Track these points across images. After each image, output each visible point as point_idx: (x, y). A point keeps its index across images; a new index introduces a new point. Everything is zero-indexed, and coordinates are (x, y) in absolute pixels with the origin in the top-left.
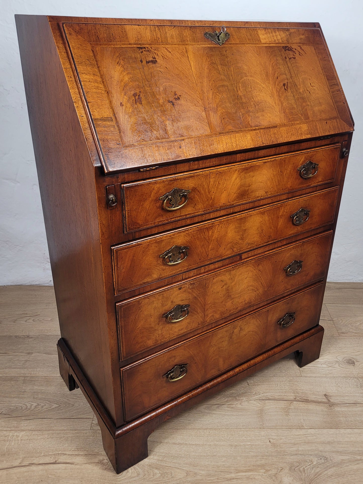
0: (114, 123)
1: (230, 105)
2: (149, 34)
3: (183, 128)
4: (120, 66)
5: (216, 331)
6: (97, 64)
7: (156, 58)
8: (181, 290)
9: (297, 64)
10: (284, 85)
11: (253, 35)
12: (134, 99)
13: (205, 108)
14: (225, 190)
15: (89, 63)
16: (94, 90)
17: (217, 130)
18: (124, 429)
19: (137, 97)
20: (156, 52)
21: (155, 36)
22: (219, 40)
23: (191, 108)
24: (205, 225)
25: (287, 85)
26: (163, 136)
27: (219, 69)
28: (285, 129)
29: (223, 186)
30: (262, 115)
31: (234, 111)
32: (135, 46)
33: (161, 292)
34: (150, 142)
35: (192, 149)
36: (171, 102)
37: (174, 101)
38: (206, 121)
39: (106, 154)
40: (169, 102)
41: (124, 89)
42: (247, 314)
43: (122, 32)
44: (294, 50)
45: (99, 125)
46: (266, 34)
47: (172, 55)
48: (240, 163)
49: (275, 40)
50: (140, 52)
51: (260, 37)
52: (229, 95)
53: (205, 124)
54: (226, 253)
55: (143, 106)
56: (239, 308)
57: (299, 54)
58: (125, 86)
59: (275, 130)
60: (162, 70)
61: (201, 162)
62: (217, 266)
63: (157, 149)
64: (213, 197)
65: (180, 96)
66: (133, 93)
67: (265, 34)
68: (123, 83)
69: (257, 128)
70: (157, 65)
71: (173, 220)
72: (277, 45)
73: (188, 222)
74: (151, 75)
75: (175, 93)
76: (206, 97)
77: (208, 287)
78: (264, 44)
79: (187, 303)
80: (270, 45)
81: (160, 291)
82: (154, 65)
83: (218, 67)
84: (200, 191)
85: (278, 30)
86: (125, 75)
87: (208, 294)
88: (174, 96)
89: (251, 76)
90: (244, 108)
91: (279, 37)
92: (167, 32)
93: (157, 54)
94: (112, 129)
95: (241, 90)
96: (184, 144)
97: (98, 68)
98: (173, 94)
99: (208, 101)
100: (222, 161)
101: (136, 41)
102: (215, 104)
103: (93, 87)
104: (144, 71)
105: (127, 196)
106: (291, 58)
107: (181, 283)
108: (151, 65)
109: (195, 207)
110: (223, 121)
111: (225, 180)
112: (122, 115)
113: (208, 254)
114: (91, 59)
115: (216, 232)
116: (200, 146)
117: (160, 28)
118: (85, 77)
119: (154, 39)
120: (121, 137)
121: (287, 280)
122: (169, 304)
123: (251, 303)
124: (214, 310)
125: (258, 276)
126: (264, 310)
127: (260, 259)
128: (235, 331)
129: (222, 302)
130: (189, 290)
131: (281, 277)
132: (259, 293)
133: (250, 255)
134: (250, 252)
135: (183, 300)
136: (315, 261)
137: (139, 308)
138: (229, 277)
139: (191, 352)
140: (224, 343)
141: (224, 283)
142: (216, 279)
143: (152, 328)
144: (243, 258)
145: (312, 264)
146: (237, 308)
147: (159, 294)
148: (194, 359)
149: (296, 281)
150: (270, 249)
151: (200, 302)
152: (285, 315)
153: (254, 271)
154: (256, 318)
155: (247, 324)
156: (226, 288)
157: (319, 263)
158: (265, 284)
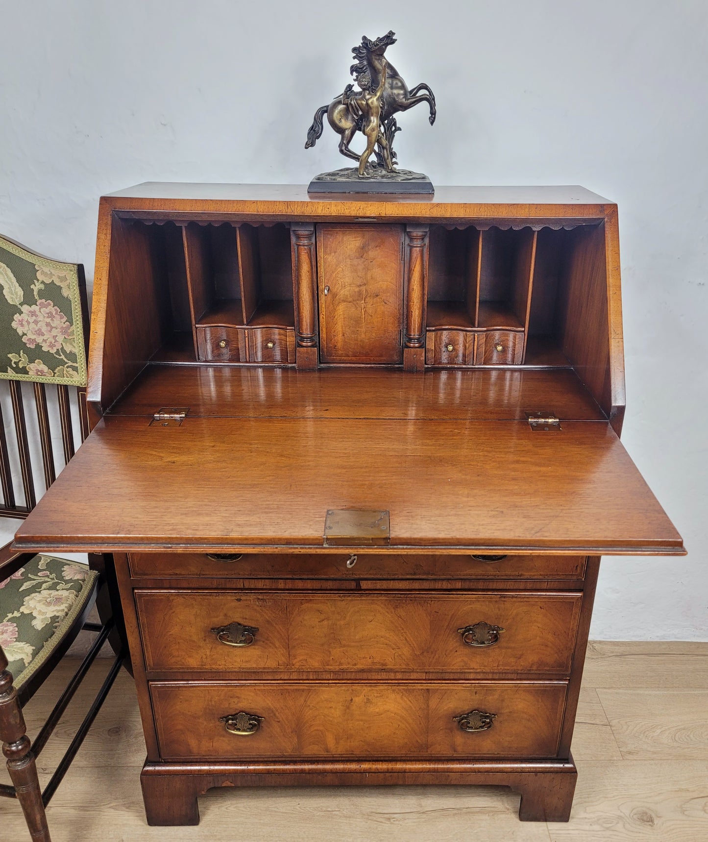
5: (315, 686)
8: (239, 603)
18: (157, 768)
33: (204, 595)
42: (381, 682)
56: (360, 666)
62: (309, 586)
77: (292, 614)
79: (253, 626)
81: (204, 593)
87: (293, 624)
107: (240, 593)
121: (466, 651)
122: (221, 617)
123: (385, 665)
124: (307, 652)
125: (397, 625)
126: (419, 687)
127: (398, 598)
128: (356, 699)
129: (323, 645)
130: (255, 607)
131: (453, 643)
132: (403, 654)
133: (378, 587)
134: (378, 581)
135: (246, 619)
136: (538, 638)
137: (170, 606)
138: (333, 609)
139: (268, 702)
140: (333, 711)
141: (322, 617)
142: (307, 605)
143: (194, 641)
144: (362, 588)
145: (532, 641)
146: (355, 665)
147: (201, 597)
148: (275, 715)
149: (490, 659)
150: (423, 587)
151: (278, 632)
152: (471, 710)
153: (387, 614)
154: (402, 694)
155: (381, 696)
156: (328, 626)
157: (550, 644)
158: (414, 642)
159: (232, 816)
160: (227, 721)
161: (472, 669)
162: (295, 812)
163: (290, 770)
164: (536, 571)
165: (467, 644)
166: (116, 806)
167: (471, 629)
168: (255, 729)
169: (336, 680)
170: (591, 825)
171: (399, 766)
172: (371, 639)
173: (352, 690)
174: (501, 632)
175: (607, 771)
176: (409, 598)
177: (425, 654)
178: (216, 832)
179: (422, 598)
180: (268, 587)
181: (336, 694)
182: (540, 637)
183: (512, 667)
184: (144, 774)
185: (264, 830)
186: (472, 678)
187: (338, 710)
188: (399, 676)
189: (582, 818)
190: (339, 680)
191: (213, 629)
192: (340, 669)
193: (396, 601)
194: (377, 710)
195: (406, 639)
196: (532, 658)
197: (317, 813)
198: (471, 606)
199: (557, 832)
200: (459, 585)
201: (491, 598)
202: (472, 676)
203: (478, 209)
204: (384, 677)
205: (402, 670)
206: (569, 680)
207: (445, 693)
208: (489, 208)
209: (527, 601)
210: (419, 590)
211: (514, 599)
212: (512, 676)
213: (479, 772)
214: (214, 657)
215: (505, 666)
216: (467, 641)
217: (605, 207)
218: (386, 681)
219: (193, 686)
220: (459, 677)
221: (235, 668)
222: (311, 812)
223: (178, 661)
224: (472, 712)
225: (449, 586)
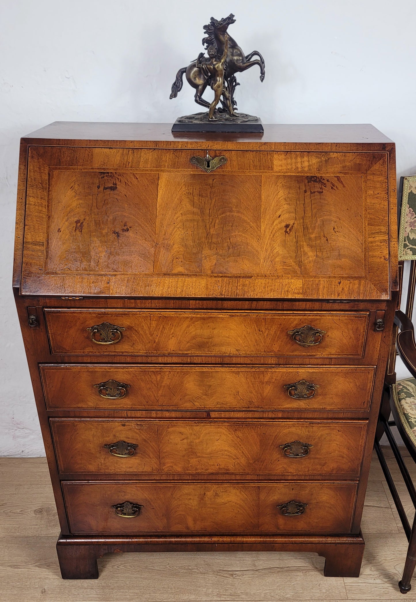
0: (43, 248)
1: (192, 244)
2: (119, 158)
3: (119, 263)
4: (73, 191)
5: (179, 484)
6: (49, 188)
7: (117, 184)
8: (124, 427)
9: (322, 201)
10: (287, 226)
11: (264, 160)
12: (75, 226)
13: (157, 243)
14: (173, 336)
15: (41, 187)
16: (37, 213)
17: (163, 270)
18: (68, 541)
19: (79, 224)
20: (119, 177)
21: (125, 161)
22: (208, 166)
23: (139, 242)
24: (151, 368)
25: (292, 227)
26: (92, 269)
27: (195, 200)
28: (263, 282)
29: (171, 332)
30: (235, 261)
31: (195, 252)
32: (97, 171)
33: (99, 422)
34: (75, 273)
35: (122, 286)
36: (117, 233)
37: (121, 232)
38: (153, 259)
39: (24, 278)
40: (114, 232)
41: (67, 215)
42: (226, 481)
43: (88, 155)
44: (325, 182)
45: (28, 248)
46: (285, 159)
47: (138, 181)
48: (193, 311)
49: (298, 168)
50: (101, 177)
51: (274, 163)
52: (195, 232)
53: (150, 262)
54: (184, 405)
55: (82, 234)
56: (210, 471)
57: (332, 188)
58: (70, 212)
59: (247, 281)
60: (119, 198)
61: (138, 301)
62: (173, 416)
63: (80, 281)
64: (157, 341)
65: (130, 227)
66: (76, 219)
67: (283, 160)
68: (69, 209)
69: (221, 275)
70: (116, 192)
71: (106, 353)
72: (297, 174)
73: (129, 360)
74: (103, 202)
75: (126, 223)
76: (163, 233)
77: (162, 435)
78: (276, 172)
79: (134, 443)
80: (286, 174)
81: (99, 420)
82: (112, 192)
83: (195, 197)
84: (138, 331)
85: (308, 156)
86: (75, 201)
87: (162, 441)
88: (123, 227)
89: (238, 212)
90: (212, 249)
91: (306, 164)
92: (142, 156)
93: (119, 180)
94: (40, 254)
95: (216, 227)
96: (114, 280)
97: (49, 192)
98: (122, 224)
99: (164, 237)
100: (168, 305)
101: (100, 165)
102: (172, 240)
103: (36, 211)
104: (98, 198)
105: (49, 320)
106: (314, 192)
107: (125, 420)
108: (108, 191)
109: (133, 346)
110: (174, 261)
111: (172, 325)
112: (56, 241)
113: (157, 399)
114: (45, 183)
115: (166, 378)
116: (132, 285)
117: (134, 151)
118: (31, 200)
119: (123, 163)
120: (46, 263)
121: (286, 460)
122: (111, 437)
123: (228, 470)
124: (172, 461)
125: (237, 443)
126: (252, 485)
127: (237, 424)
128: (208, 493)
129: (184, 456)
130: (136, 430)
131: (276, 455)
132: (241, 463)
133: (223, 416)
134: (222, 413)
135: (129, 438)
136: (337, 452)
137: (75, 429)
138: (191, 431)
139: (146, 495)
140: (191, 501)
141: (183, 437)
142: (172, 429)
143: (92, 454)
144: (211, 417)
145: (332, 454)
146: (207, 470)
147: (97, 423)
148: (151, 504)
149: (303, 466)
150: (255, 416)
151: (152, 447)
152: (289, 501)
153: (229, 435)
154: (240, 490)
155: (225, 491)
156: (187, 443)
157: (345, 456)
158: (248, 454)
159: (121, 572)
160: (117, 508)
161: (290, 473)
162: (166, 570)
163: (161, 541)
164: (335, 405)
165: (285, 456)
166: (40, 565)
167: (289, 446)
168: (137, 513)
169: (193, 480)
170: (374, 579)
171: (239, 539)
172: (218, 452)
173: (205, 487)
174: (310, 447)
175: (387, 541)
176: (244, 424)
177: (256, 462)
178: (110, 584)
179: (254, 424)
180: (144, 416)
181: (194, 490)
182: (338, 451)
183: (318, 471)
184: (59, 544)
185: (144, 582)
186: (290, 479)
187: (195, 501)
188: (238, 477)
189: (369, 575)
190: (196, 480)
191: (106, 445)
192: (196, 473)
193: (235, 426)
194: (223, 501)
195: (243, 453)
196: (332, 465)
197: (181, 571)
198: (289, 430)
199: (351, 584)
200: (280, 415)
201: (303, 424)
202: (290, 478)
203: (294, 146)
204: (227, 478)
205: (240, 474)
206: (359, 480)
207: (271, 489)
208: (302, 146)
209: (328, 426)
210: (252, 418)
211: (320, 425)
212: (319, 478)
213: (295, 543)
214: (107, 464)
215: (313, 471)
216: (287, 453)
217: (386, 145)
218: (228, 481)
219: (92, 484)
220: (281, 479)
221: (122, 472)
222: (177, 570)
223: (82, 467)
224: (289, 503)
225: (273, 416)
